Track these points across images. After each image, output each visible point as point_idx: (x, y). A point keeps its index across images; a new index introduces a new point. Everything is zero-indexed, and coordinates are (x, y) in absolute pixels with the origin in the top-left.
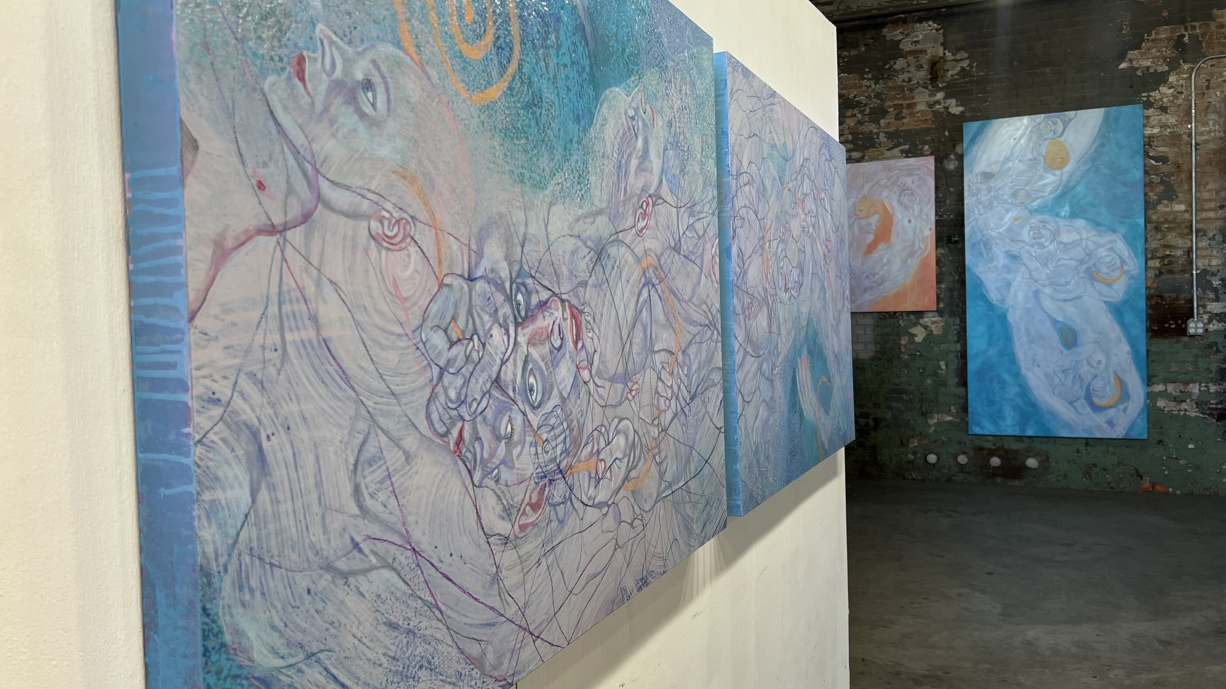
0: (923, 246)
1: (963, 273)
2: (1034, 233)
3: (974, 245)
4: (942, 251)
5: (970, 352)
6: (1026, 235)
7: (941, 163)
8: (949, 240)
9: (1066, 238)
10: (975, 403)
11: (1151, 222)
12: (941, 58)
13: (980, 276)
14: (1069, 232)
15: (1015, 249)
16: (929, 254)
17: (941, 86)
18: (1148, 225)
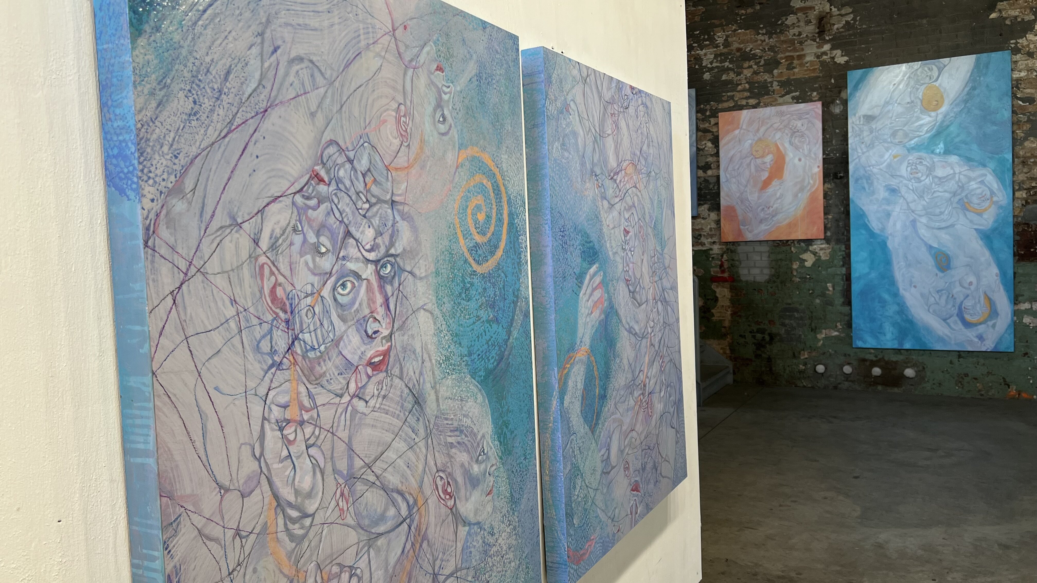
0: (811, 182)
1: (848, 205)
2: (912, 169)
3: (857, 180)
4: (829, 186)
5: (854, 275)
6: (904, 170)
7: (828, 108)
8: (836, 176)
9: (940, 172)
10: (858, 321)
11: (1018, 158)
12: (827, 13)
13: (863, 208)
14: (944, 167)
15: (894, 183)
16: (817, 189)
17: (827, 38)
18: (1016, 160)
